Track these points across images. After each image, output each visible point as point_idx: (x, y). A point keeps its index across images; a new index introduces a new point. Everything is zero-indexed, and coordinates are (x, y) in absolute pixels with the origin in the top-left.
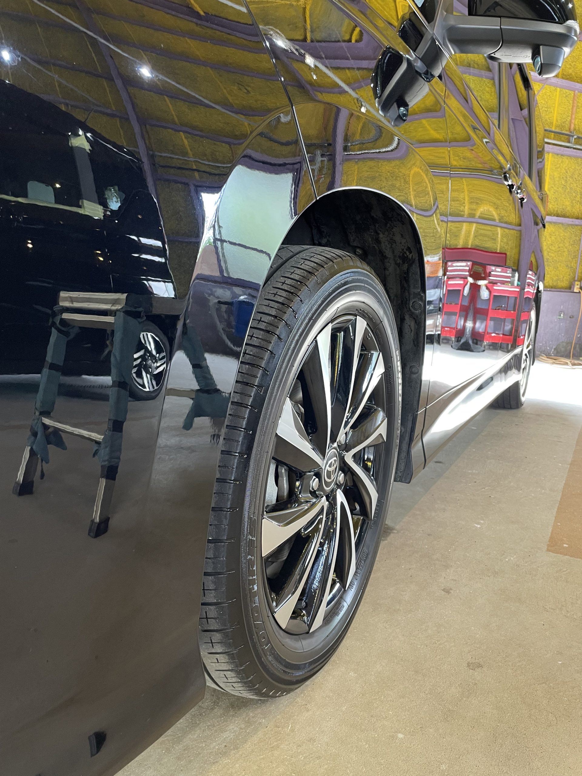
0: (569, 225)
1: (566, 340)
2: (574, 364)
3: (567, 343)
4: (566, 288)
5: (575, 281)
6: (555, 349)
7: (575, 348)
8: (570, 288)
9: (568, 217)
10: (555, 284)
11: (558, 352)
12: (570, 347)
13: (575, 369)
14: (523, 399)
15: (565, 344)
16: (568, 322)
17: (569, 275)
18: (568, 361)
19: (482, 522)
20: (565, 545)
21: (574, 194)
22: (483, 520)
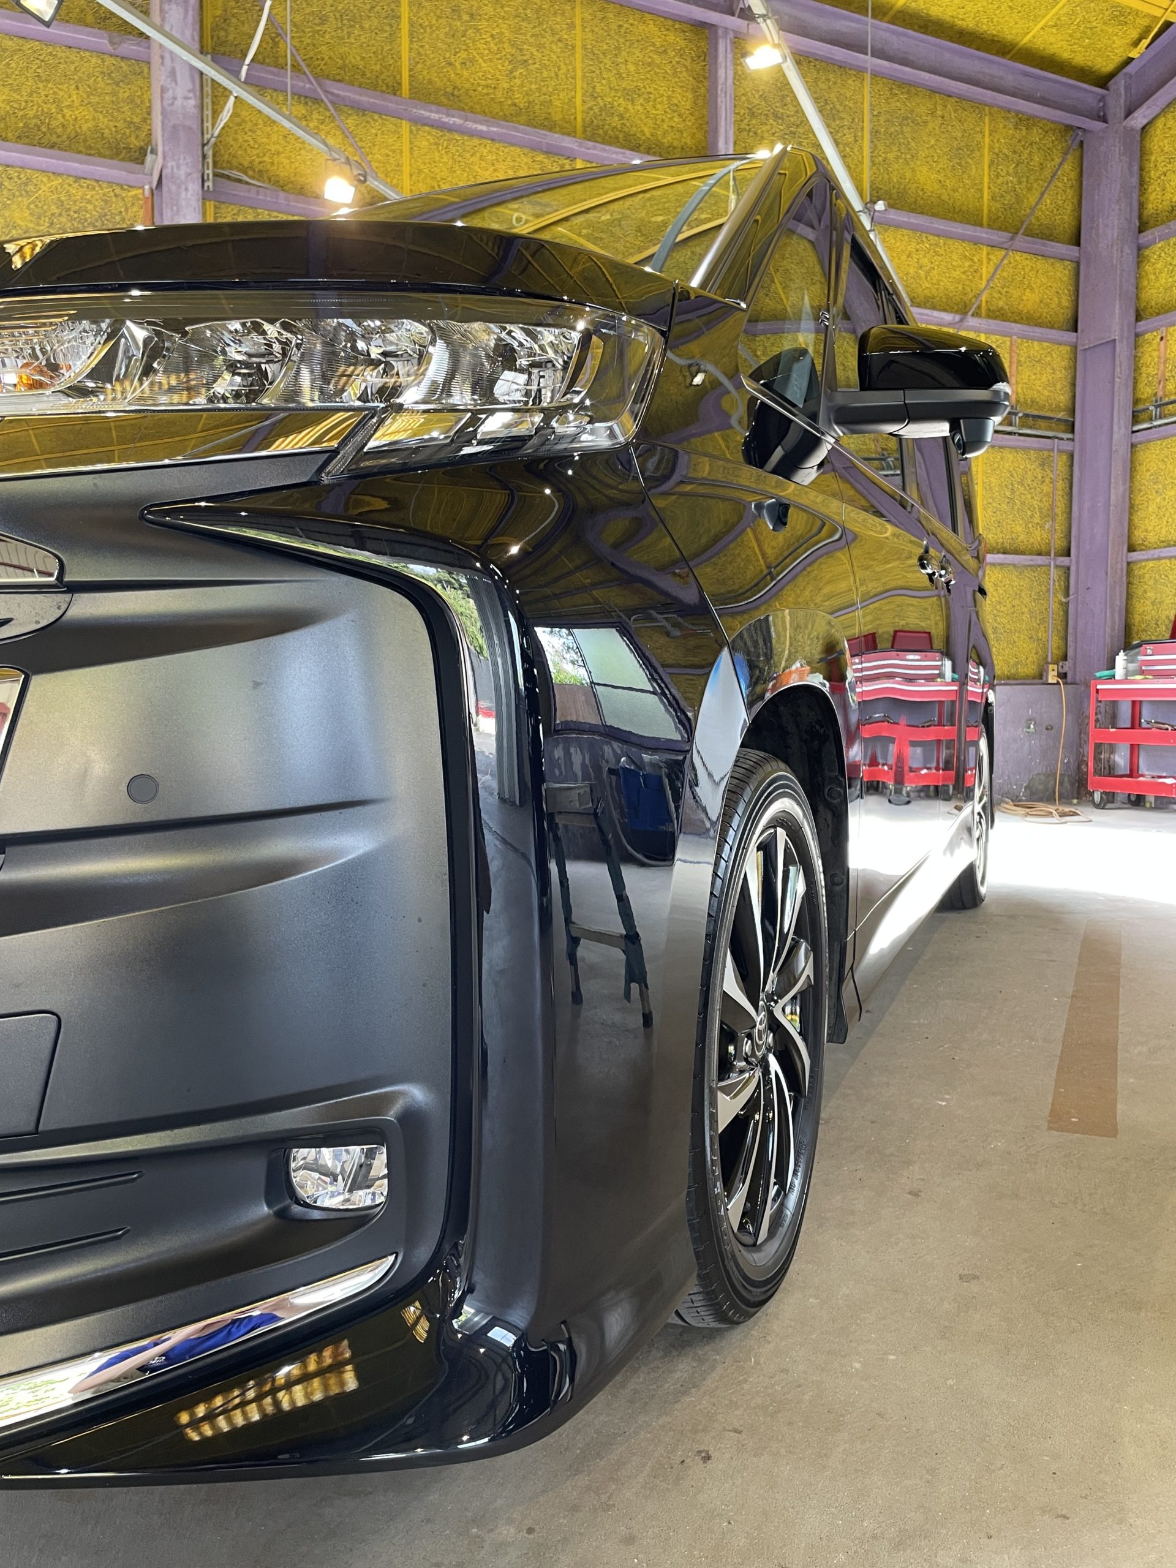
0: (1026, 566)
1: (1044, 770)
2: (1063, 815)
3: (1048, 776)
4: (1034, 678)
5: (1048, 663)
6: (1026, 788)
7: (1061, 783)
8: (1040, 676)
9: (1022, 553)
10: (1013, 671)
11: (1032, 793)
12: (1053, 782)
13: (1065, 823)
14: (983, 890)
15: (1043, 778)
16: (1044, 737)
17: (1037, 654)
18: (1051, 809)
19: (948, 1097)
20: (1073, 1119)
21: (1029, 513)
22: (948, 1094)
